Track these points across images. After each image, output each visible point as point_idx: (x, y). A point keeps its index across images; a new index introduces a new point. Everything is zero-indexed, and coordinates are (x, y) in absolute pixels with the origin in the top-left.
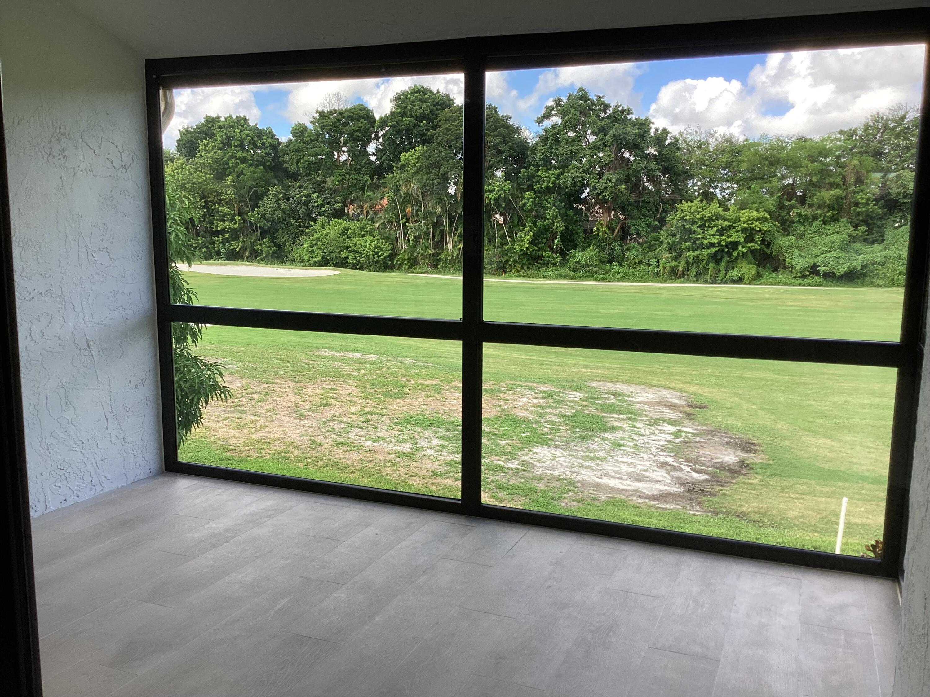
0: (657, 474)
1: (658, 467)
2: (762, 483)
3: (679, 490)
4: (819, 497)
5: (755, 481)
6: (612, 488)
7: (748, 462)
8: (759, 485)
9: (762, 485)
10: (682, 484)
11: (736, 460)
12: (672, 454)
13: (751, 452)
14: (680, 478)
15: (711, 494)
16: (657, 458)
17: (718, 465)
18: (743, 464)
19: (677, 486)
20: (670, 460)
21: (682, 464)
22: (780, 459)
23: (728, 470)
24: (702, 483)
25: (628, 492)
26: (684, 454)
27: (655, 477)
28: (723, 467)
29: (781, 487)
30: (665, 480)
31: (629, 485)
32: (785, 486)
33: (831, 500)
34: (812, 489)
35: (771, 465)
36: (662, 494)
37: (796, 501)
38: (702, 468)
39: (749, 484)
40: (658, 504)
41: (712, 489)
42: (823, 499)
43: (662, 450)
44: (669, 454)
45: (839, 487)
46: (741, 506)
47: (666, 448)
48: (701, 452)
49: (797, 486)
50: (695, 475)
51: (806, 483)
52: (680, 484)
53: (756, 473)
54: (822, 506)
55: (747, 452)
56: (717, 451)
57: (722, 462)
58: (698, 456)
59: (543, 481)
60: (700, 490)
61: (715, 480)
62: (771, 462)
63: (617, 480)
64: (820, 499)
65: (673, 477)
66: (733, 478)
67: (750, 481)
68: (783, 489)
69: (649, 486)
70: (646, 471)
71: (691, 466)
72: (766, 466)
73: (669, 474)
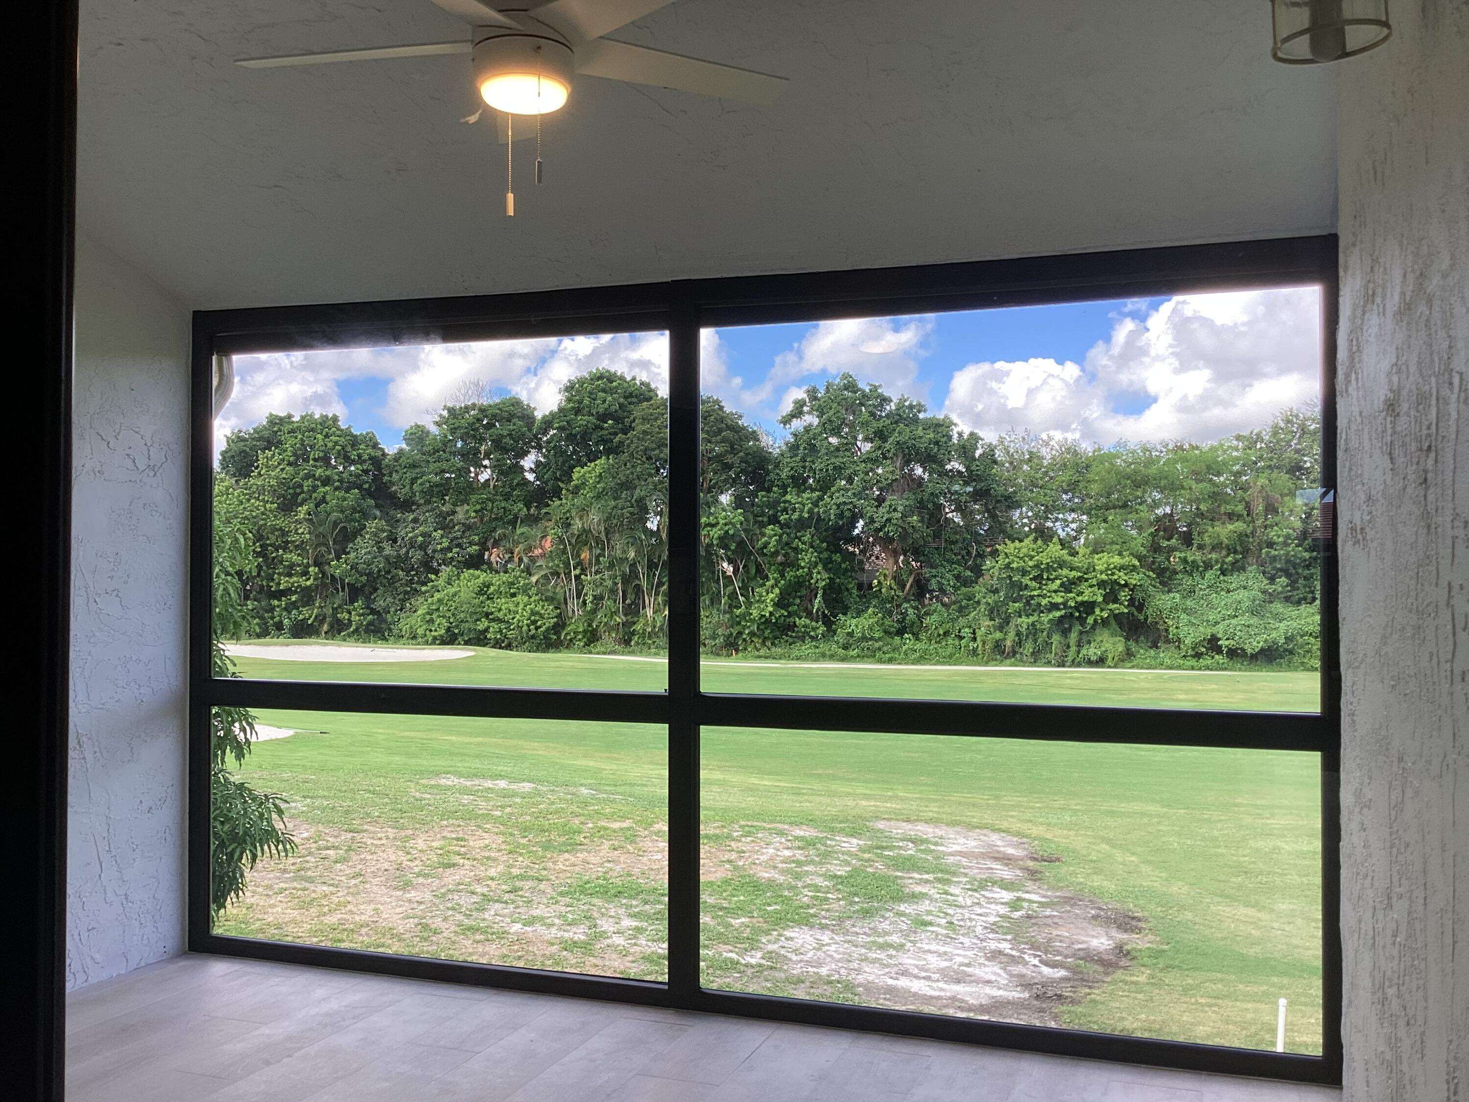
0: (987, 969)
1: (988, 959)
2: (1152, 981)
3: (1022, 996)
4: (1243, 1001)
5: (1142, 979)
6: (915, 995)
7: (1128, 947)
8: (1148, 984)
9: (1153, 984)
10: (1027, 985)
11: (1109, 945)
12: (1009, 937)
13: (1132, 931)
14: (1023, 976)
15: (1073, 1002)
16: (985, 944)
17: (1082, 954)
18: (1120, 950)
19: (1019, 989)
20: (1005, 947)
21: (1025, 953)
22: (1178, 942)
23: (1097, 961)
24: (1058, 983)
25: (940, 1002)
26: (1027, 937)
27: (982, 974)
28: (1089, 956)
29: (1182, 986)
30: (999, 979)
31: (942, 989)
32: (1189, 984)
33: (1263, 1006)
34: (1232, 989)
35: (1164, 951)
36: (995, 1002)
37: (1207, 1009)
38: (1057, 958)
39: (1132, 982)
41: (1074, 992)
42: (1249, 1006)
43: (993, 931)
44: (1004, 937)
45: (1273, 985)
46: (1122, 1019)
47: (998, 927)
48: (1055, 933)
49: (1208, 984)
50: (1046, 970)
51: (1222, 980)
52: (1023, 986)
53: (1143, 966)
54: (1249, 1016)
55: (1126, 931)
56: (1078, 931)
57: (1088, 949)
58: (1050, 939)
59: (803, 985)
60: (1056, 995)
61: (1079, 978)
62: (1165, 947)
63: (922, 981)
64: (1245, 1005)
65: (1011, 975)
66: (1107, 974)
67: (1134, 979)
68: (1186, 990)
69: (974, 989)
70: (968, 965)
71: (1040, 956)
72: (1157, 954)
73: (1005, 970)
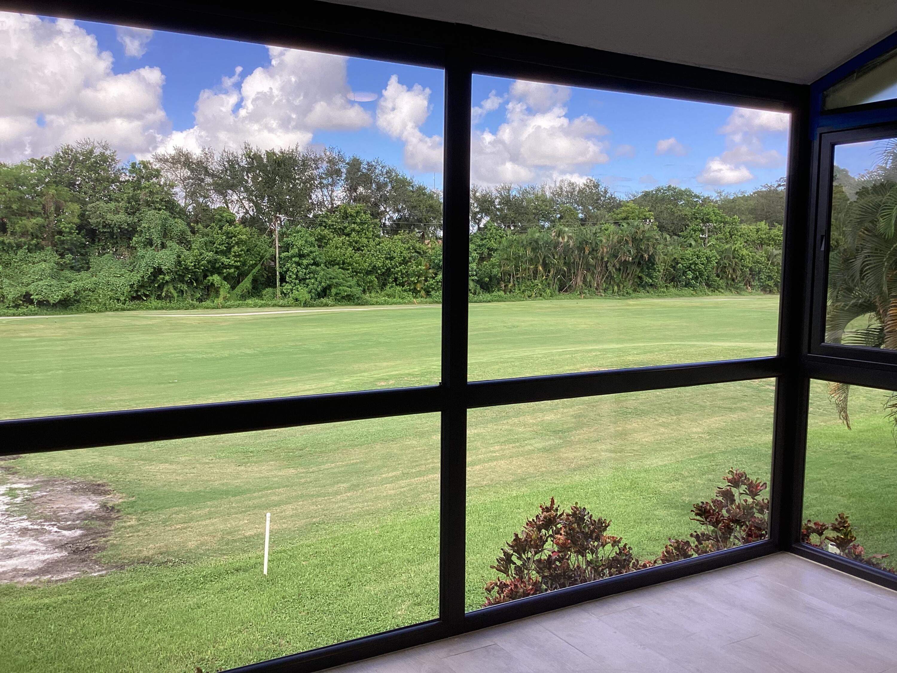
0: (25, 543)
1: (20, 536)
2: (140, 522)
3: (62, 554)
4: (202, 520)
5: (133, 522)
7: (110, 504)
8: (139, 525)
9: (143, 524)
10: (61, 547)
11: (96, 506)
12: (25, 517)
13: (104, 494)
14: (54, 541)
15: (102, 549)
16: (11, 526)
17: (82, 516)
18: (104, 506)
19: (57, 550)
20: (26, 524)
21: (44, 525)
22: (139, 494)
23: (96, 518)
25: (7, 575)
26: (38, 514)
27: (24, 548)
28: (88, 516)
29: (160, 521)
30: (38, 548)
32: (164, 518)
34: (190, 515)
35: (135, 502)
36: (48, 564)
37: (185, 531)
38: (69, 523)
39: (129, 526)
40: (53, 577)
41: (96, 542)
42: (208, 521)
43: (9, 516)
44: (21, 518)
45: (211, 506)
46: (139, 551)
47: (11, 512)
48: (55, 506)
49: (174, 516)
50: (66, 533)
51: (181, 511)
52: (58, 548)
53: (130, 514)
55: (100, 494)
56: (70, 502)
57: (83, 512)
58: (54, 512)
60: (87, 548)
61: (89, 532)
62: (133, 499)
64: (204, 523)
65: (45, 543)
66: (109, 525)
67: (129, 524)
68: (165, 523)
69: (25, 560)
70: (9, 544)
71: (55, 525)
72: (132, 505)
73: (38, 540)
